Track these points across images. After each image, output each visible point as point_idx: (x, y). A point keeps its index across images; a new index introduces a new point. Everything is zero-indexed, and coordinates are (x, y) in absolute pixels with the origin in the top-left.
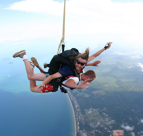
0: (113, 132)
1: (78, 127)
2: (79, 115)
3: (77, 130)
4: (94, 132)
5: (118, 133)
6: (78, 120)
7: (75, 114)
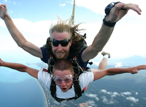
0: (79, 105)
1: (49, 103)
2: (49, 95)
3: (48, 105)
4: (63, 106)
5: (84, 105)
6: (49, 98)
7: (46, 94)
